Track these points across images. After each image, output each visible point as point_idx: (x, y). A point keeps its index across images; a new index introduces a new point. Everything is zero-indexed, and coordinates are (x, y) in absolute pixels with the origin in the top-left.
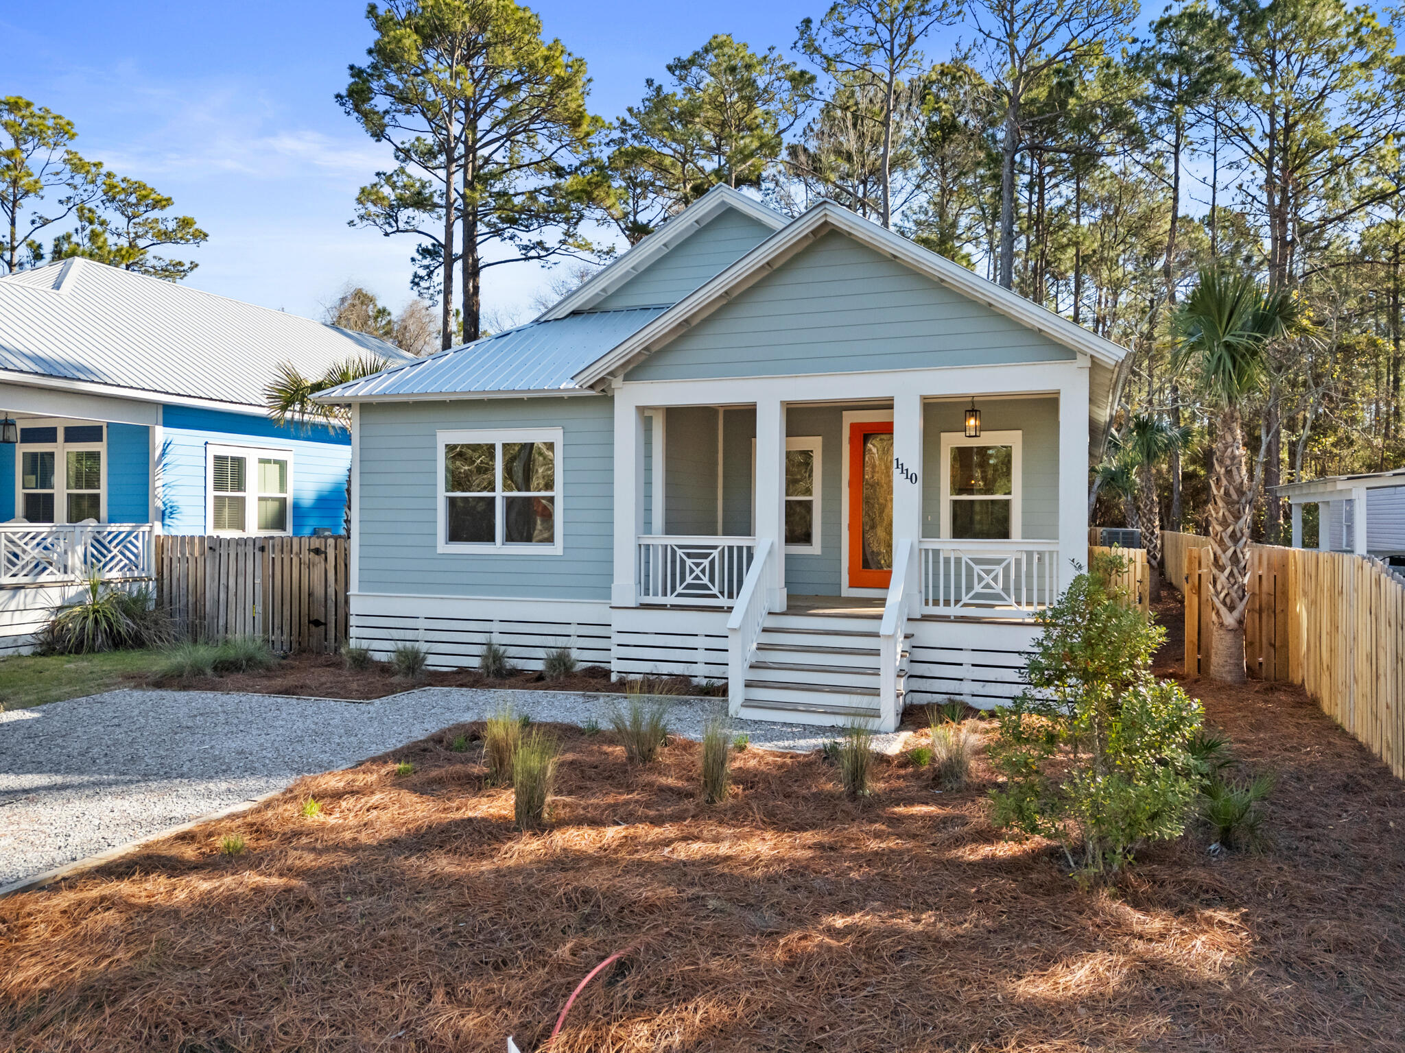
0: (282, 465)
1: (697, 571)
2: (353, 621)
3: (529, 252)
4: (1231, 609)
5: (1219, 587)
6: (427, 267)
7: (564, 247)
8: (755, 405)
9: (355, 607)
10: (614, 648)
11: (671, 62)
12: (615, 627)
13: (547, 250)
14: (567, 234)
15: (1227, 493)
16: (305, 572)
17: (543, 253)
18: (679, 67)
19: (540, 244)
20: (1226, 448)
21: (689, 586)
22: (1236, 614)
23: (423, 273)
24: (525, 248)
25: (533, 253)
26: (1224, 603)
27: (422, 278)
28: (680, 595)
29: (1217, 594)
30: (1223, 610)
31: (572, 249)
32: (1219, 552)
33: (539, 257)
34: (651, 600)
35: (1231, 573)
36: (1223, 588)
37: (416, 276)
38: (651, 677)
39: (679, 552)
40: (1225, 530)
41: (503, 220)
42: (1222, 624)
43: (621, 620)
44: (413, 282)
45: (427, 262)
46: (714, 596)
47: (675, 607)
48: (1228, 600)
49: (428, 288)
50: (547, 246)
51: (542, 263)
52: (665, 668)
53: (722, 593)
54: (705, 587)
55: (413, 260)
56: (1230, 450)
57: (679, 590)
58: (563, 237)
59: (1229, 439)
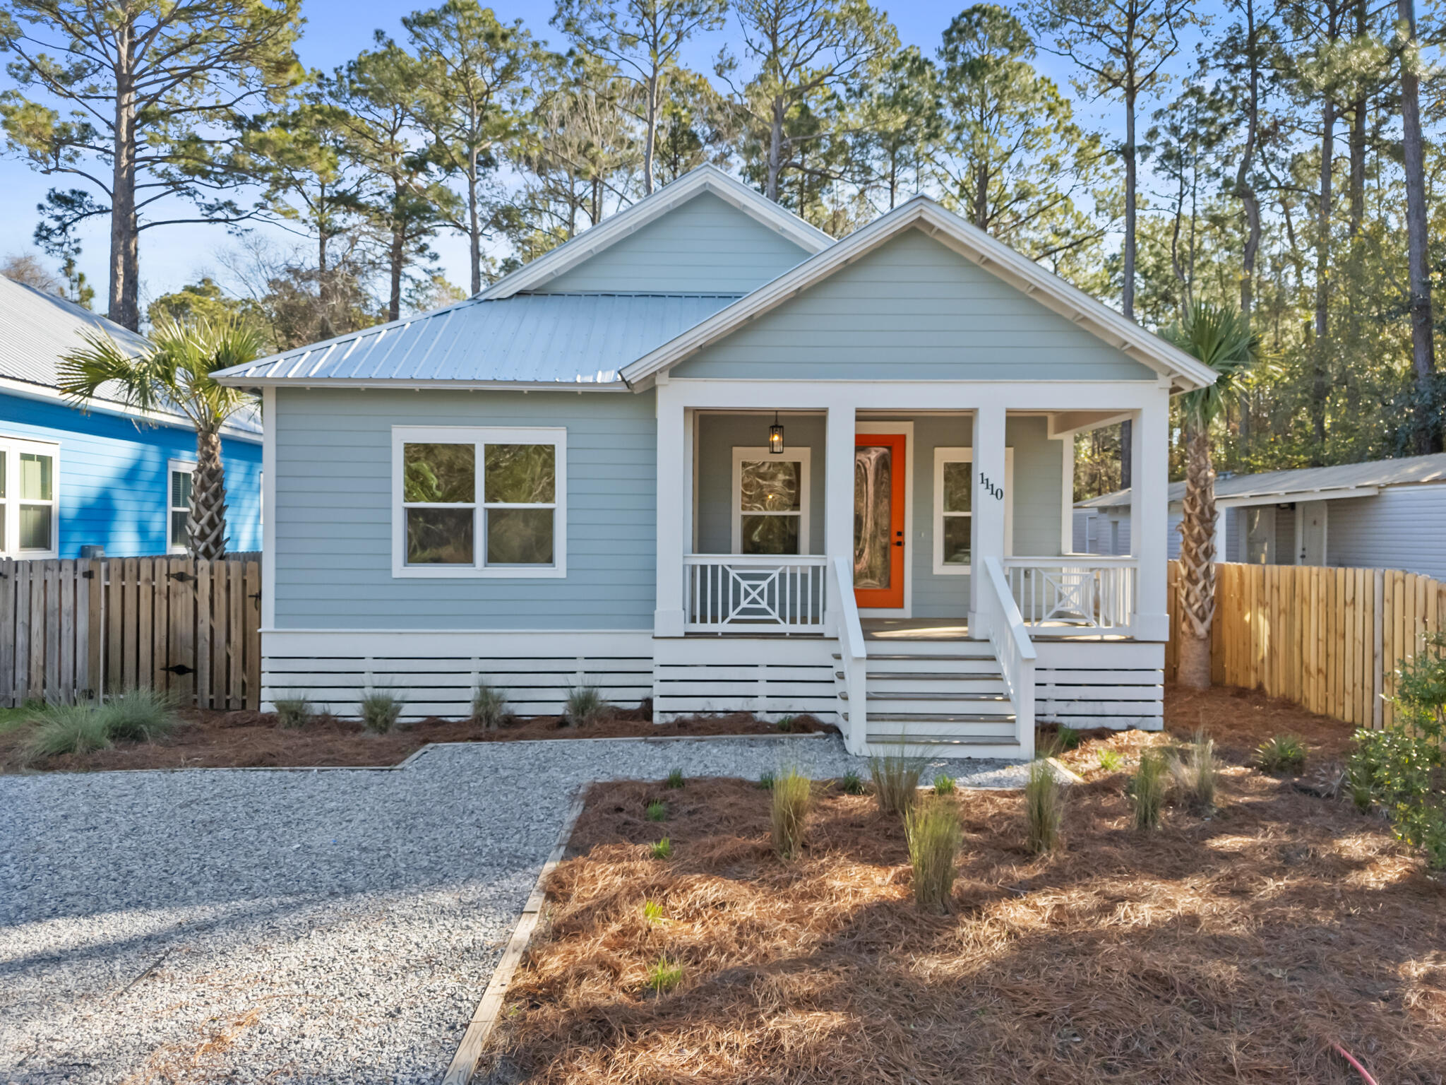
0: (45, 462)
1: (754, 594)
2: (266, 665)
3: (212, 214)
4: (1203, 619)
5: (1192, 600)
6: (58, 218)
7: (261, 212)
8: (825, 411)
9: (269, 647)
10: (657, 685)
11: (408, 15)
12: (657, 661)
13: (237, 212)
14: (267, 197)
15: (1202, 512)
16: (161, 604)
17: (232, 216)
18: (417, 23)
19: (229, 204)
20: (1200, 470)
21: (744, 611)
22: (1207, 623)
23: (53, 224)
24: (210, 208)
25: (218, 215)
26: (1196, 614)
27: (50, 231)
28: (733, 621)
29: (1190, 606)
30: (1196, 621)
31: (275, 215)
32: (1193, 567)
33: (227, 221)
34: (699, 627)
35: (1205, 588)
36: (1197, 600)
37: (41, 227)
38: (704, 716)
39: (732, 573)
40: (1198, 547)
41: (186, 170)
42: (1194, 635)
43: (664, 652)
44: (37, 235)
45: (59, 212)
46: (775, 622)
47: (727, 635)
48: (1200, 613)
49: (61, 245)
50: (239, 208)
51: (230, 227)
52: (719, 705)
53: (784, 620)
54: (764, 612)
55: (41, 207)
56: (1203, 472)
57: (732, 615)
58: (260, 200)
59: (1203, 462)
